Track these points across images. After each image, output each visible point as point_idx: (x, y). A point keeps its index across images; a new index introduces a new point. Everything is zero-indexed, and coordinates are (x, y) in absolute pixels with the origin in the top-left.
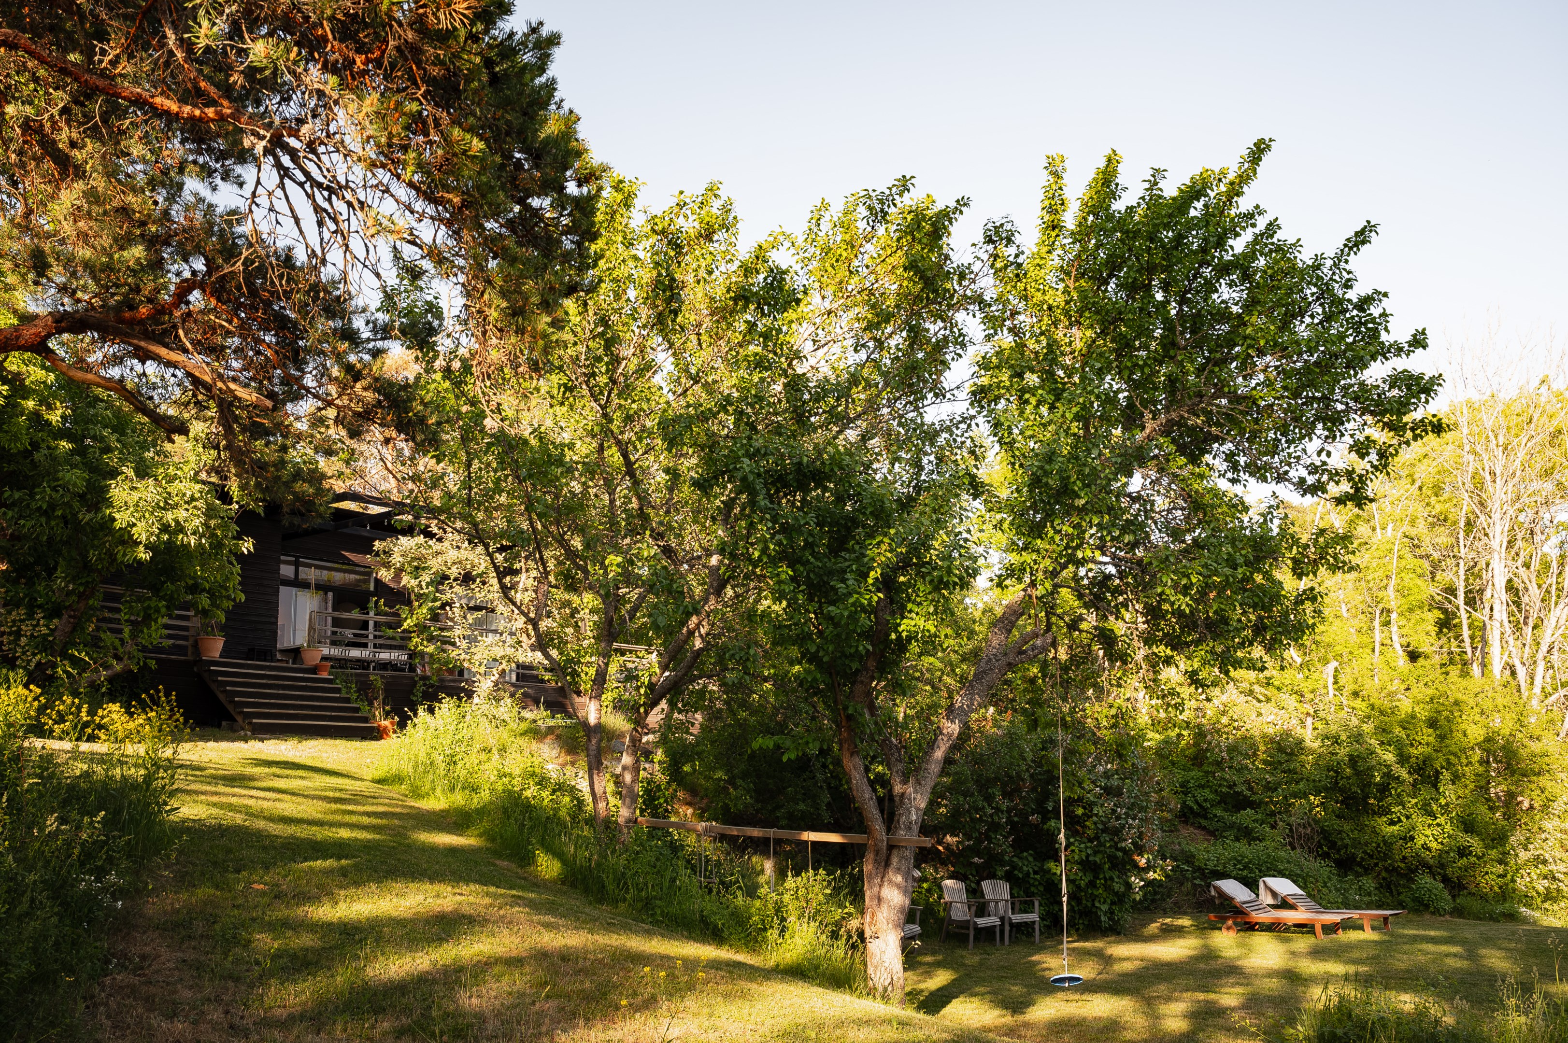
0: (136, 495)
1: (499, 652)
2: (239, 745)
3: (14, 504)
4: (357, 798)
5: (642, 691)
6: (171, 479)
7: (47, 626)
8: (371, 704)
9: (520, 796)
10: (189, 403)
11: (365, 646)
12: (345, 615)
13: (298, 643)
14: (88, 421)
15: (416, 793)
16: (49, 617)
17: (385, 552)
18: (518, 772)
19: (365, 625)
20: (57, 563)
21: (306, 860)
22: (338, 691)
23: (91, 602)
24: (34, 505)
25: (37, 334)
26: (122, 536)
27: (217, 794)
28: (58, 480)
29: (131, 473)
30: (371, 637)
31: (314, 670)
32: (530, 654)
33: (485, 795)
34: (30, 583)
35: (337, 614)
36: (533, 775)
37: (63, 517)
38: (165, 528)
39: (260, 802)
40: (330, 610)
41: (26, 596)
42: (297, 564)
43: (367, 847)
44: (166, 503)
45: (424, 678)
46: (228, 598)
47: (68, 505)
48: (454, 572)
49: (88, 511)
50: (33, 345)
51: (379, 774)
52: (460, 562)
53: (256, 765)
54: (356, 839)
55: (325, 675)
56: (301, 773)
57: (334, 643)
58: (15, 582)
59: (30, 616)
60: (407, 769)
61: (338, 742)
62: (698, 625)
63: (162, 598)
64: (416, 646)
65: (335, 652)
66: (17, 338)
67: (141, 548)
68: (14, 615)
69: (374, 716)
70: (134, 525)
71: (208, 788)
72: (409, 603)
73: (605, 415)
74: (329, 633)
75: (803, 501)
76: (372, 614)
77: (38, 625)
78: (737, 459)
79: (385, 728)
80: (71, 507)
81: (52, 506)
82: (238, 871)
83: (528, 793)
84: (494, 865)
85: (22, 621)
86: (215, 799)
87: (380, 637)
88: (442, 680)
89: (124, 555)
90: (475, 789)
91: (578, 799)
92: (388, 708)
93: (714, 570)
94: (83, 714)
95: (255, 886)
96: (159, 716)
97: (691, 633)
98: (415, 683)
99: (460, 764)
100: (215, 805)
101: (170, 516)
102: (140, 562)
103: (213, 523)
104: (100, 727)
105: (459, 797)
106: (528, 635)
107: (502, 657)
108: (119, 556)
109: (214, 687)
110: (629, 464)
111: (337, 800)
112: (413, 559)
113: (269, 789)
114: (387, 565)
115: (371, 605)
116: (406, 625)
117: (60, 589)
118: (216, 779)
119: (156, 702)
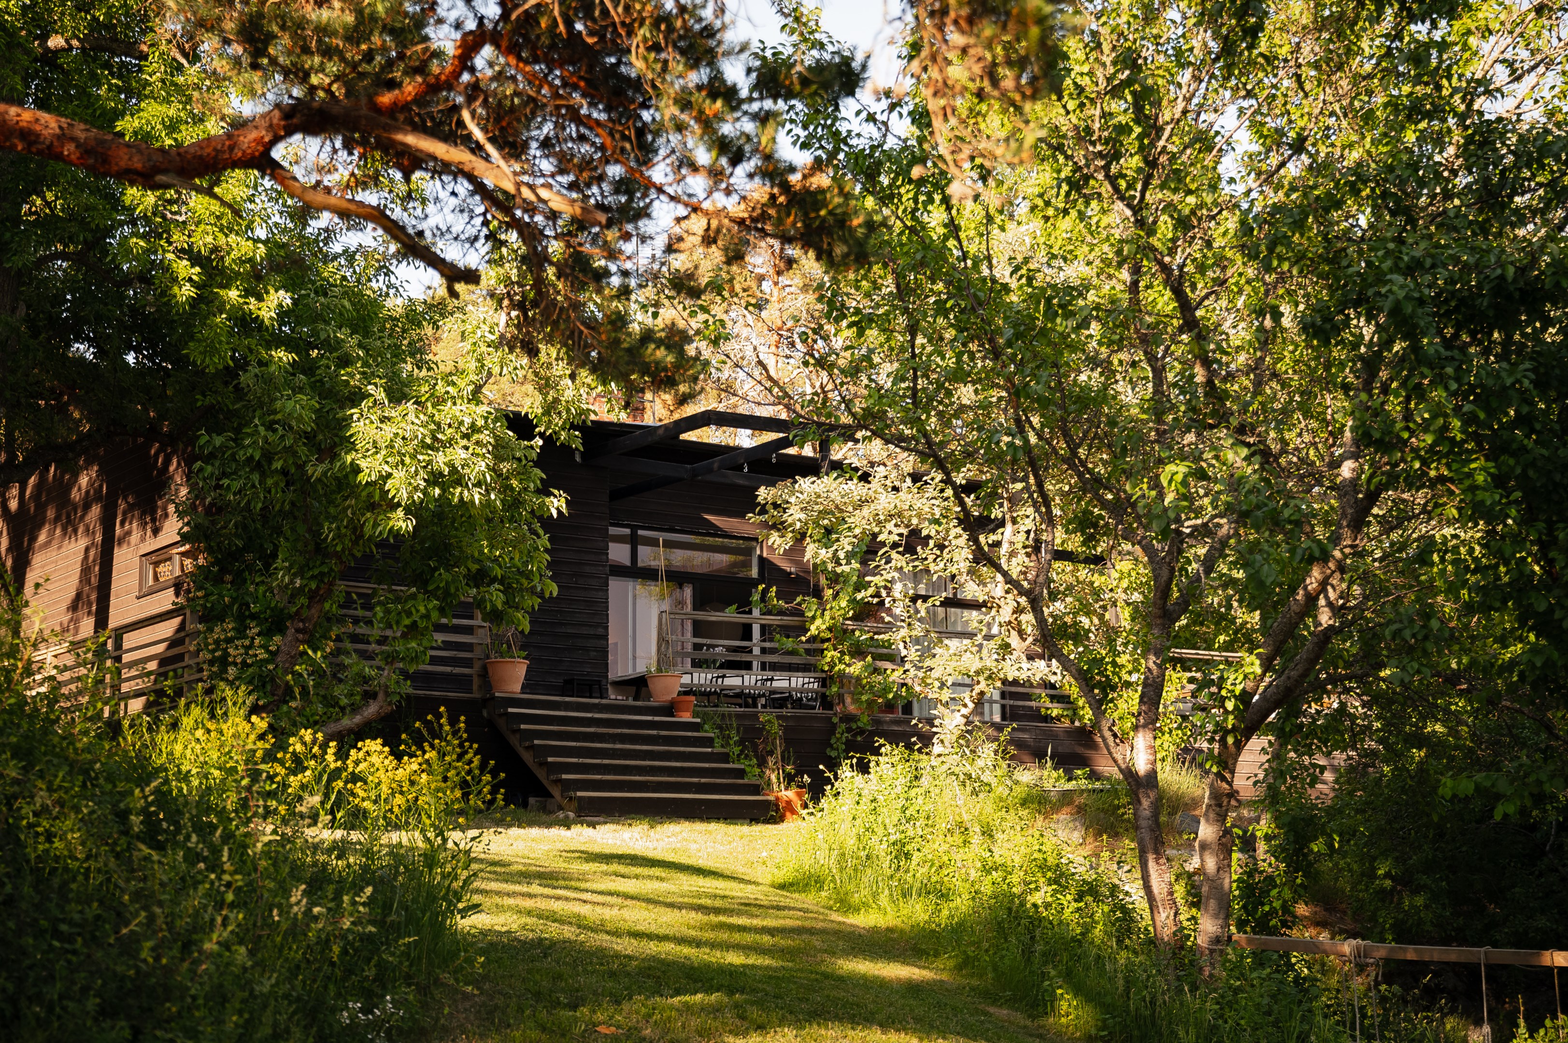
0: (389, 430)
1: (972, 663)
2: (557, 834)
3: (212, 456)
4: (748, 907)
5: (1230, 705)
6: (439, 401)
7: (265, 647)
8: (762, 764)
9: (1022, 904)
10: (476, 238)
11: (748, 666)
12: (714, 617)
13: (641, 669)
14: (318, 318)
15: (845, 905)
16: (267, 634)
17: (776, 506)
18: (1018, 861)
19: (746, 632)
20: (276, 547)
21: (678, 992)
22: (709, 742)
23: (327, 606)
24: (241, 456)
25: (259, 141)
26: (370, 495)
27: (530, 896)
28: (275, 412)
29: (381, 395)
30: (756, 651)
31: (670, 709)
32: (1025, 665)
33: (962, 904)
34: (239, 581)
35: (701, 616)
36: (1043, 867)
37: (284, 472)
38: (435, 478)
39: (599, 909)
40: (689, 608)
41: (234, 600)
42: (634, 541)
43: (771, 977)
44: (435, 439)
45: (848, 718)
46: (532, 591)
47: (290, 451)
48: (891, 533)
49: (320, 460)
50: (253, 157)
51: (781, 876)
52: (900, 515)
53: (587, 860)
54: (753, 966)
55: (686, 717)
56: (657, 871)
57: (698, 664)
58: (218, 580)
59: (241, 632)
60: (827, 861)
61: (713, 826)
62: (1324, 584)
63: (431, 594)
64: (832, 665)
65: (702, 678)
66: (231, 148)
67: (400, 513)
68: (217, 633)
69: (769, 783)
70: (389, 475)
71: (517, 888)
72: (817, 593)
73: (1140, 223)
74: (689, 648)
75: (1508, 341)
76: (756, 612)
77: (251, 646)
78: (1381, 280)
79: (789, 802)
80: (295, 454)
81: (268, 456)
82: (574, 1007)
83: (1037, 898)
84: (986, 1014)
85: (229, 641)
86: (529, 903)
87: (773, 651)
88: (877, 722)
89: (376, 525)
90: (944, 896)
91: (1123, 908)
92: (789, 768)
93: (1347, 489)
94: (330, 758)
95: (602, 1029)
96: (442, 755)
97: (1311, 600)
98: (834, 726)
99: (916, 857)
100: (529, 913)
101: (440, 460)
102: (396, 534)
103: (505, 467)
104: (355, 778)
105: (919, 907)
106: (1021, 634)
107: (978, 673)
108: (368, 529)
109: (514, 740)
110: (1186, 307)
111: (717, 911)
112: (824, 513)
113: (611, 894)
114: (779, 526)
115: (756, 597)
116: (813, 630)
117: (283, 588)
118: (526, 876)
119: (436, 733)
